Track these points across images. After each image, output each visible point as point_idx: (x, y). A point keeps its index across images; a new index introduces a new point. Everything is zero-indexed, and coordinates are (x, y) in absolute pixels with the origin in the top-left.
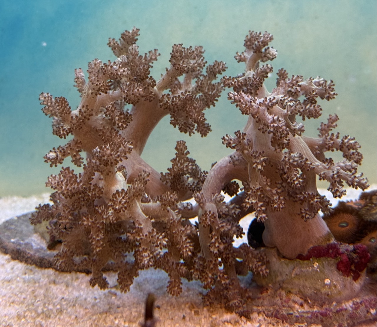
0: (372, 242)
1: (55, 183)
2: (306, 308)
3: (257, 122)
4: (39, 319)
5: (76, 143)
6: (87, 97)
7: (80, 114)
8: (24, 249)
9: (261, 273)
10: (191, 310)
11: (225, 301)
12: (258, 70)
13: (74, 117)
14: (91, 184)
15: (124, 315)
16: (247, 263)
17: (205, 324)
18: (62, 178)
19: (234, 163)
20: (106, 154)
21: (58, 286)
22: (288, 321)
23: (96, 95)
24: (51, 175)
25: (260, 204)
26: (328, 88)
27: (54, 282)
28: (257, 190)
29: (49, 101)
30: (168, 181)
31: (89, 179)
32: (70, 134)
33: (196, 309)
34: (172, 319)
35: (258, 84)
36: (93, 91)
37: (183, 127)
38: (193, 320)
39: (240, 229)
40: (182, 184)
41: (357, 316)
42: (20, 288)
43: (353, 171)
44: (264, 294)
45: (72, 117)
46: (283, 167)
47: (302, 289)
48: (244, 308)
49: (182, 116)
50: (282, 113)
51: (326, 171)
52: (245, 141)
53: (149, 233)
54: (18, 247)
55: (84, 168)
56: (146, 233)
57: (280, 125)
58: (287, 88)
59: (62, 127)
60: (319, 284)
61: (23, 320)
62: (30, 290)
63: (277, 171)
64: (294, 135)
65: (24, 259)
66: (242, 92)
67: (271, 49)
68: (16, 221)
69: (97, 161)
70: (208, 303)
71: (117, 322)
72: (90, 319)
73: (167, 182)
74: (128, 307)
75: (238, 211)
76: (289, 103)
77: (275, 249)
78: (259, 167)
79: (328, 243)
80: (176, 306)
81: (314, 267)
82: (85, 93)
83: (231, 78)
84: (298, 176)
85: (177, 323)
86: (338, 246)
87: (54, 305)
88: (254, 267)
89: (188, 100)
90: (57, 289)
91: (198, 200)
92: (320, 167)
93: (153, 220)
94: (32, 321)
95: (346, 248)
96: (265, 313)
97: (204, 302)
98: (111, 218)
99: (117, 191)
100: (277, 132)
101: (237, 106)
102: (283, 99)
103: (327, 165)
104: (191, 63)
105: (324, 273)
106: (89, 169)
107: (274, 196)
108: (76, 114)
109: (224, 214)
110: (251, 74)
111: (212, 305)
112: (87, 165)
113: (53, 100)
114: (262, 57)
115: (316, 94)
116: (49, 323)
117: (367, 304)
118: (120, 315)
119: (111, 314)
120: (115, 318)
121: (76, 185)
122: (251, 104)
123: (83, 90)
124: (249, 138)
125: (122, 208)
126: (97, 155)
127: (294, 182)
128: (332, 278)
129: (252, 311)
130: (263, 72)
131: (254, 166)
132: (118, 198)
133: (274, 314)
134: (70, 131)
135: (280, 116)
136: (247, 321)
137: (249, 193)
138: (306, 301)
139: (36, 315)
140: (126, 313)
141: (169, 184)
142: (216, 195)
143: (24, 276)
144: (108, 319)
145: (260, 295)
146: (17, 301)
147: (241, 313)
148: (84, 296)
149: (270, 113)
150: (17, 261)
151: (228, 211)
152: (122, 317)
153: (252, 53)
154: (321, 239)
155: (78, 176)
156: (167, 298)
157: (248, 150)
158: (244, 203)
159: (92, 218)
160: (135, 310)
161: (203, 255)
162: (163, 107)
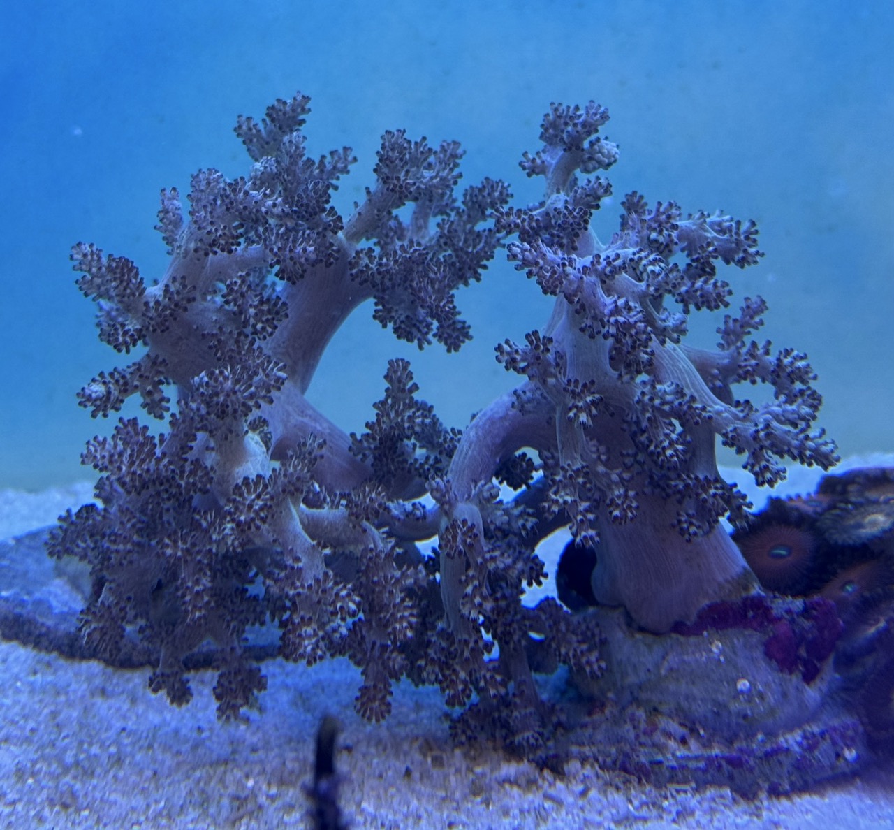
0: (848, 591)
1: (104, 457)
2: (694, 747)
3: (577, 312)
4: (68, 779)
5: (154, 363)
6: (185, 257)
7: (165, 297)
8: (31, 614)
9: (588, 669)
10: (425, 756)
11: (504, 732)
12: (576, 192)
13: (152, 304)
14: (186, 460)
15: (268, 768)
16: (554, 645)
17: (456, 788)
18: (120, 447)
19: (522, 406)
20: (222, 390)
21: (111, 701)
22: (653, 777)
23: (207, 254)
24: (95, 438)
25: (584, 505)
26: (742, 237)
27: (103, 692)
28: (577, 471)
29: (94, 263)
30: (367, 452)
31: (182, 448)
32: (140, 343)
33: (436, 753)
34: (381, 776)
35: (579, 224)
36: (199, 245)
37: (403, 326)
38: (430, 777)
39: (536, 564)
40: (401, 459)
41: (812, 765)
42: (23, 707)
43: (802, 424)
44: (596, 717)
45: (146, 304)
46: (638, 418)
47: (685, 705)
48: (548, 748)
49: (402, 301)
50: (636, 289)
51: (739, 425)
52: (550, 356)
53: (317, 581)
54: (18, 610)
55: (171, 422)
56: (311, 581)
57: (632, 320)
58: (645, 232)
59: (123, 325)
60: (724, 690)
61: (30, 781)
62: (46, 711)
63: (625, 426)
64: (663, 343)
65: (32, 638)
66: (540, 243)
67: (603, 142)
68: (12, 548)
69: (202, 406)
70: (463, 738)
71: (250, 783)
72: (188, 777)
73: (364, 455)
74: (276, 750)
75: (531, 522)
76: (650, 268)
77: (621, 610)
78: (583, 417)
79: (744, 594)
80: (389, 745)
81: (711, 651)
82: (180, 247)
83: (515, 211)
84: (674, 436)
85: (392, 785)
86: (769, 601)
87: (102, 745)
88: (571, 654)
89: (416, 264)
90: (110, 708)
91: (438, 495)
92: (725, 415)
93: (327, 551)
94: (50, 784)
95: (786, 606)
96: (597, 760)
97: (454, 736)
98: (230, 542)
99: (246, 479)
100: (625, 335)
101: (529, 274)
102: (636, 257)
103: (742, 411)
104: (424, 178)
105: (735, 666)
106: (183, 426)
107: (614, 487)
108: (155, 296)
109: (498, 528)
110: (559, 200)
111: (473, 741)
112: (178, 416)
113: (104, 260)
114: (583, 162)
115: (715, 250)
116: (90, 788)
117: (837, 737)
118: (257, 769)
119: (237, 766)
120: (247, 776)
121: (153, 462)
122: (564, 271)
123: (175, 240)
124: (559, 349)
125: (253, 520)
126: (201, 390)
127: (664, 452)
128: (754, 677)
129: (567, 756)
130: (587, 195)
131: (571, 414)
132: (246, 495)
133: (618, 763)
134: (140, 335)
135: (630, 299)
136: (555, 779)
137: (557, 478)
138: (693, 731)
139: (59, 771)
140: (273, 762)
141: (370, 460)
142: (479, 484)
143: (32, 678)
144: (229, 778)
145: (587, 719)
146: (16, 736)
147: (541, 762)
148: (173, 724)
149: (608, 292)
150: (14, 643)
151: (509, 523)
152: (263, 771)
153: (561, 153)
154: (728, 586)
155: (157, 441)
156: (369, 728)
157: (556, 377)
158: (545, 501)
159: (185, 542)
160: (291, 755)
161: (449, 626)
162: (358, 280)
